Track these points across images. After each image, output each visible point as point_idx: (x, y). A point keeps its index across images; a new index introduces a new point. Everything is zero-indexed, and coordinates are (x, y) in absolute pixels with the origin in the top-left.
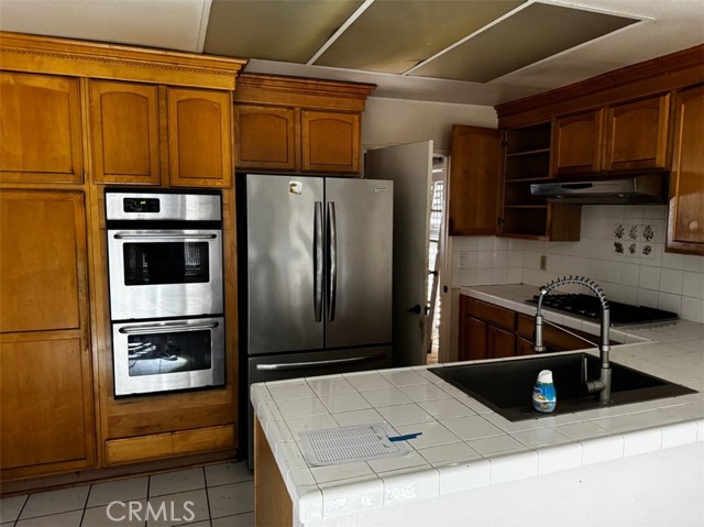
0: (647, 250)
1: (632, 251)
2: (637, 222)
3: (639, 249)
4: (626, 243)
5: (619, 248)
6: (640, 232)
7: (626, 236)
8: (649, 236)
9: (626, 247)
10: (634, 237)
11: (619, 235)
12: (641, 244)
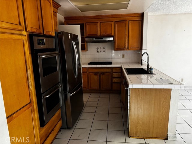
0: (104, 51)
1: (101, 52)
2: (101, 46)
3: (102, 51)
4: (99, 50)
5: (98, 52)
6: (102, 48)
7: (99, 49)
8: (104, 48)
9: (99, 51)
10: (101, 49)
11: (97, 49)
12: (102, 50)
